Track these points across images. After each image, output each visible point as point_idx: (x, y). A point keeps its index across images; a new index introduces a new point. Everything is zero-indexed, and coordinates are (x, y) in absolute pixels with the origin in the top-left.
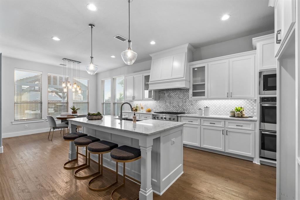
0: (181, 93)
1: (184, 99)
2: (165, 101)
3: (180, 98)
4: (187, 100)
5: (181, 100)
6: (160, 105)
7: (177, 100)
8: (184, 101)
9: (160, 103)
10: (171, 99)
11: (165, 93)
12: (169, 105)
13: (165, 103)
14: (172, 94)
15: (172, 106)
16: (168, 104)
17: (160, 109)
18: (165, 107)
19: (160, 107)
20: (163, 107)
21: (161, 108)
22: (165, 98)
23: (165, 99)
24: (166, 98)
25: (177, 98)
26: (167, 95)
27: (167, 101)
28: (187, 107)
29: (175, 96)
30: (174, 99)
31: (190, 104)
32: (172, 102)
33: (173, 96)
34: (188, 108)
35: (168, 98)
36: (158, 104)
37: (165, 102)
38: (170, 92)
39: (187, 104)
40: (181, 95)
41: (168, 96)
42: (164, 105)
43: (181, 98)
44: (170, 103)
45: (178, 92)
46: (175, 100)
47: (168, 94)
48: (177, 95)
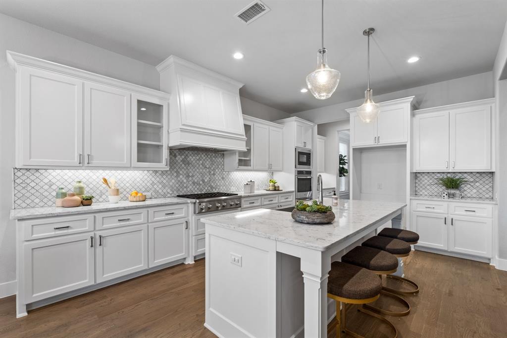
0: (208, 158)
1: (212, 168)
2: (177, 172)
3: (206, 167)
4: (217, 170)
5: (208, 170)
6: (165, 181)
7: (201, 170)
8: (212, 172)
9: (165, 177)
10: (189, 168)
11: (177, 154)
12: (185, 181)
13: (177, 176)
14: (190, 157)
15: (191, 183)
16: (183, 179)
17: (165, 191)
18: (177, 185)
19: (164, 186)
20: (171, 186)
21: (167, 188)
22: (175, 165)
23: (177, 168)
24: (179, 165)
25: (201, 166)
26: (181, 159)
27: (181, 172)
28: (217, 182)
29: (198, 162)
30: (196, 168)
31: (220, 178)
32: (191, 175)
33: (194, 162)
34: (219, 184)
35: (183, 165)
36: (158, 179)
37: (175, 174)
38: (187, 152)
39: (217, 178)
40: (208, 162)
41: (183, 161)
42: (173, 181)
43: (208, 166)
44: (188, 176)
45: (203, 156)
46: (198, 170)
47: (183, 157)
48: (201, 162)
